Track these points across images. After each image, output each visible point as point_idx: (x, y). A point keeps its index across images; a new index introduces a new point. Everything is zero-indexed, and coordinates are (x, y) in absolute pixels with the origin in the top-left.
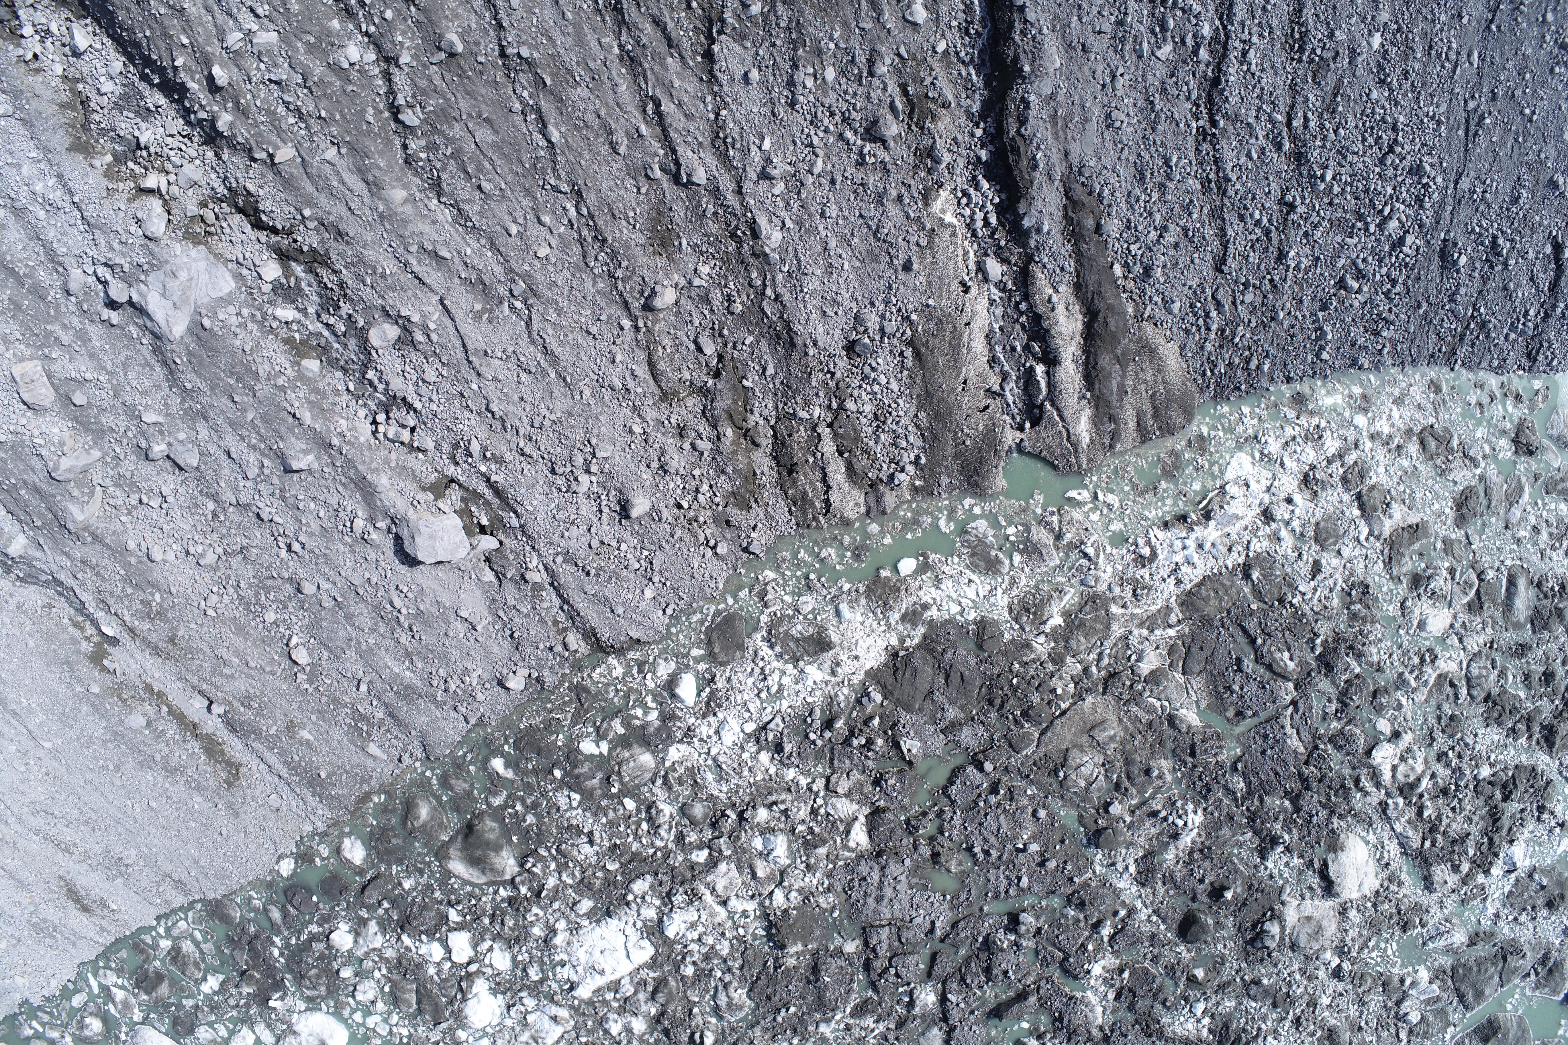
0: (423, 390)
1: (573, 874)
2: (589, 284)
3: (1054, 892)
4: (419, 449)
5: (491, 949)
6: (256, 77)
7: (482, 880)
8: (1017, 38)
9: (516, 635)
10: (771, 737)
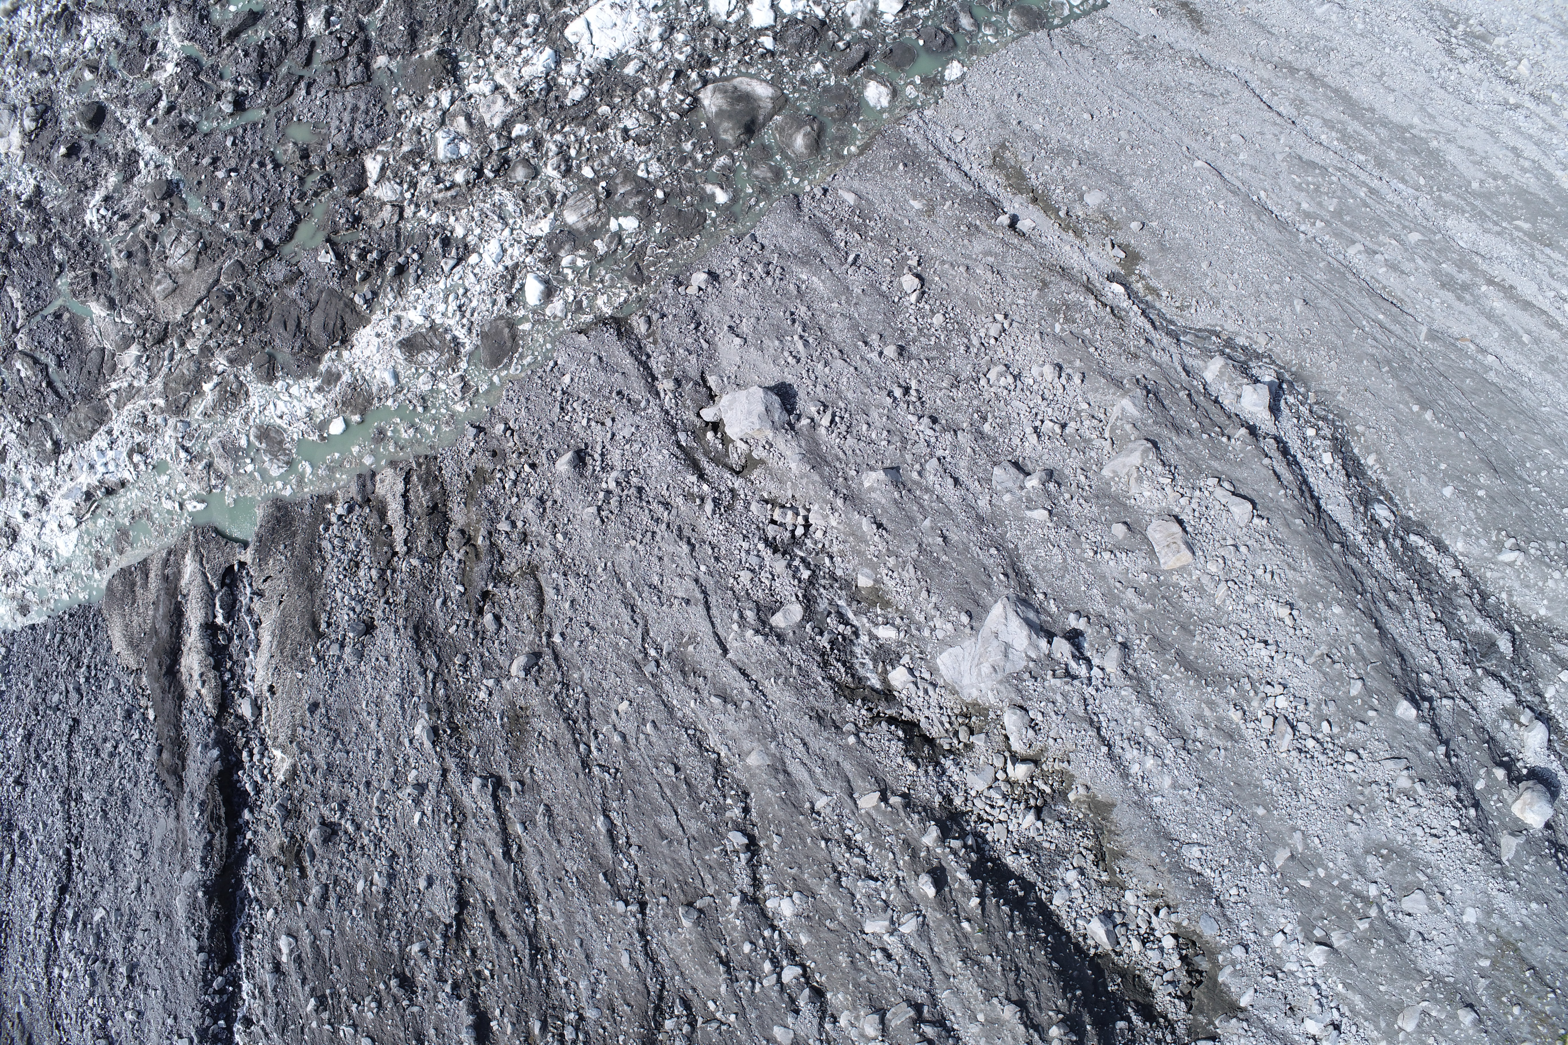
0: (754, 561)
1: (644, 97)
2: (587, 676)
3: (206, 135)
4: (767, 502)
5: (729, 14)
6: (891, 884)
7: (736, 81)
8: (206, 922)
9: (693, 326)
10: (454, 251)
